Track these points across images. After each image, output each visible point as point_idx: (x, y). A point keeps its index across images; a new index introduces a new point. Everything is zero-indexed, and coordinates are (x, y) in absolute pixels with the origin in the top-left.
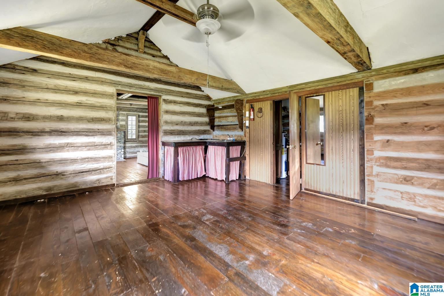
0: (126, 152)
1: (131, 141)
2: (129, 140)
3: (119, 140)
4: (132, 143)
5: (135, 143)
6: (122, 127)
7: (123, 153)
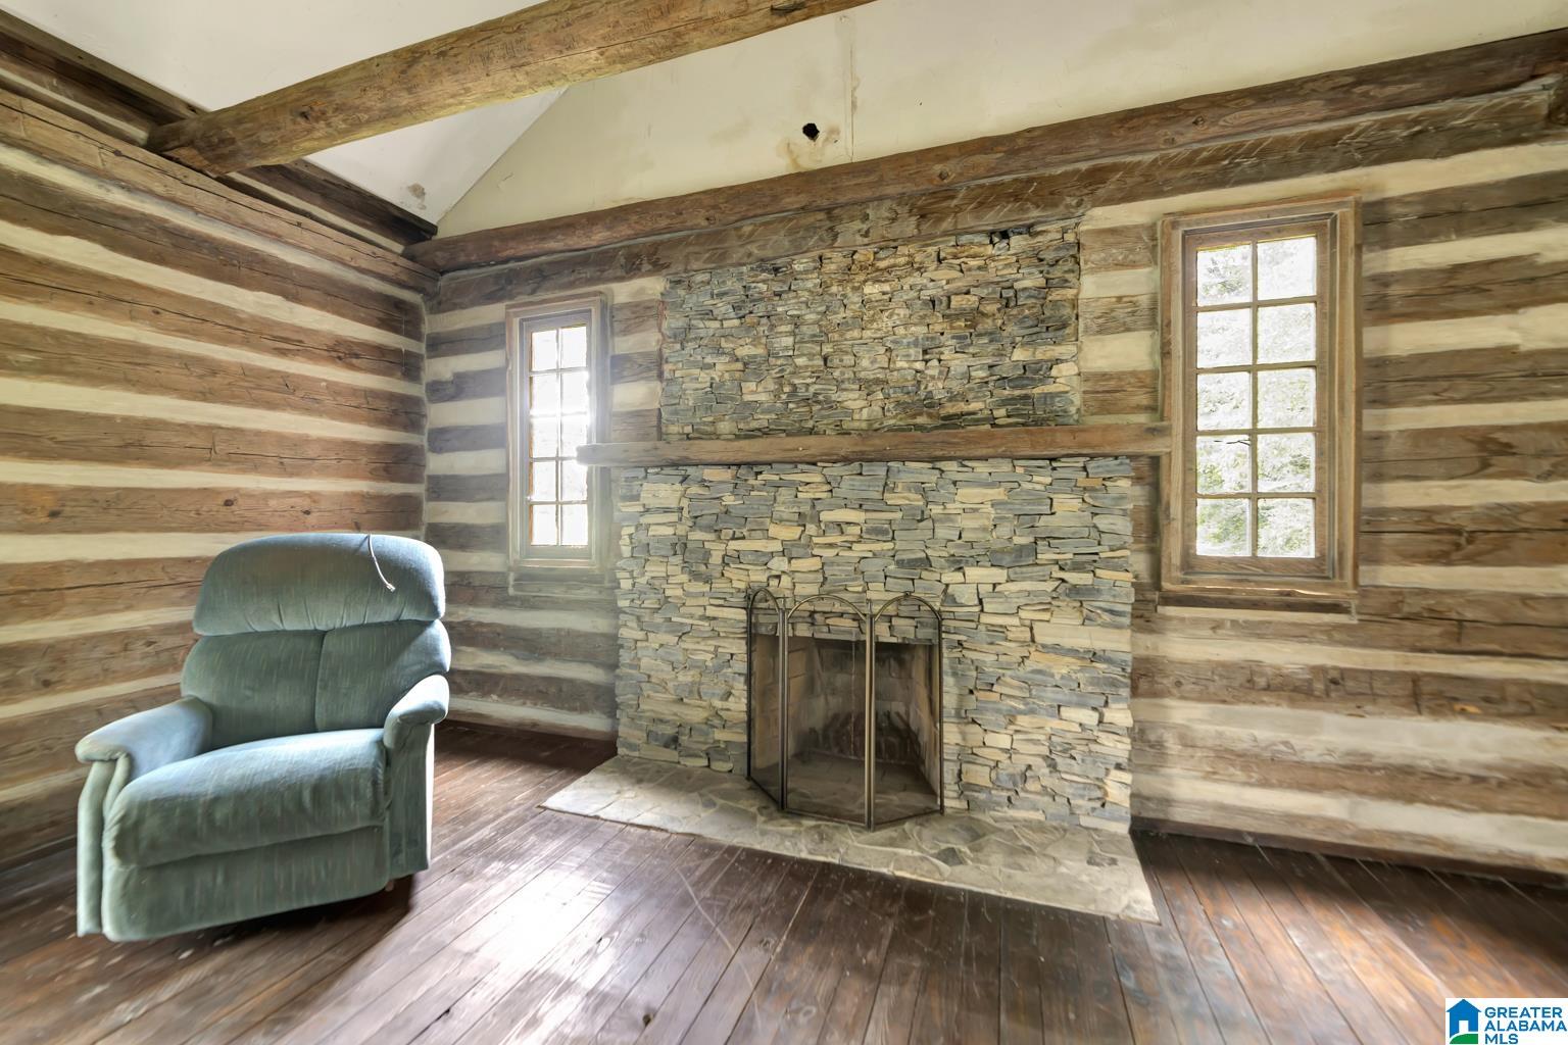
0: (1173, 746)
1: (1244, 590)
2: (1211, 583)
3: (1073, 578)
4: (1256, 632)
5: (1302, 635)
6: (1105, 408)
7: (1119, 748)
